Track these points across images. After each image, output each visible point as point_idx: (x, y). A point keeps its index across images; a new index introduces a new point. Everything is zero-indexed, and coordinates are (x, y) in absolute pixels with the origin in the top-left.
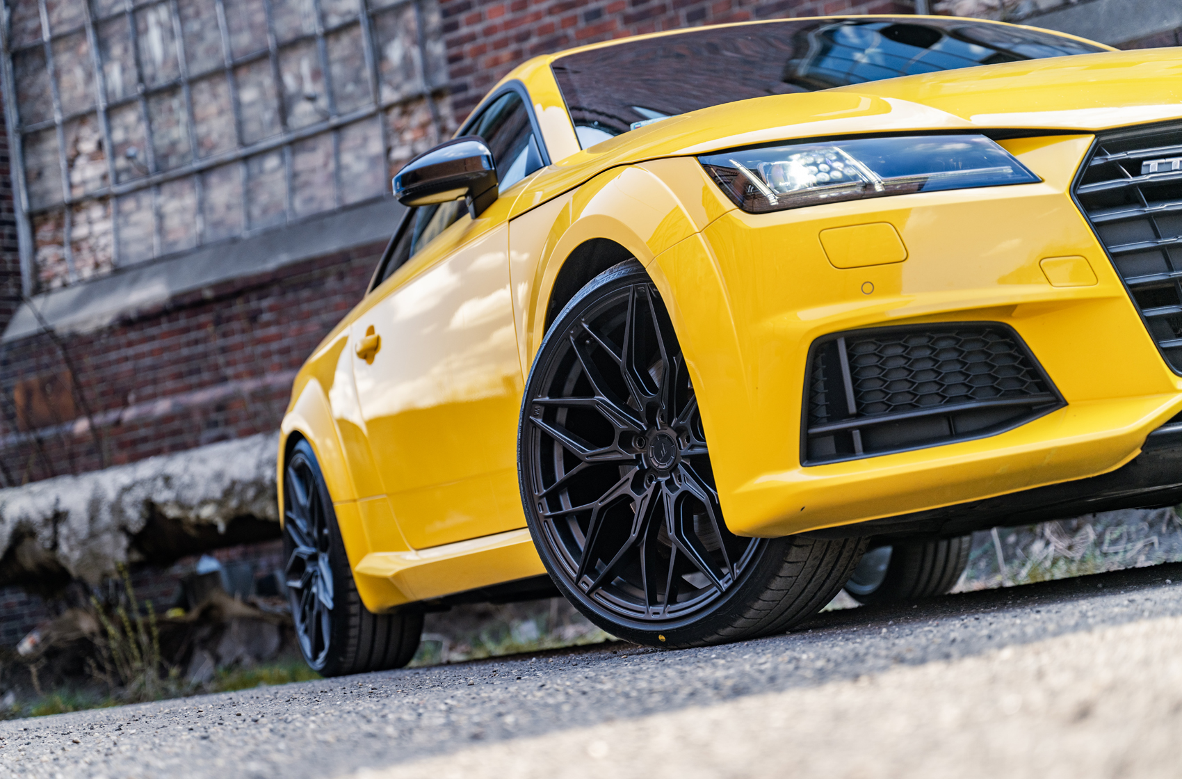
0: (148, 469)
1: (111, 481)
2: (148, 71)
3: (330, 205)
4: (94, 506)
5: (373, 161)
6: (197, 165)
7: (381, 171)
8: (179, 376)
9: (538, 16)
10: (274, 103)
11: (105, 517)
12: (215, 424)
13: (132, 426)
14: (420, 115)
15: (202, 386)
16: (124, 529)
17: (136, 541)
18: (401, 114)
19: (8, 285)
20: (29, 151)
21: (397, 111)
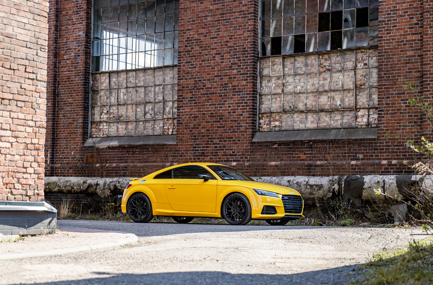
0: (115, 179)
1: (108, 180)
2: (119, 100)
3: (151, 134)
4: (105, 184)
5: (160, 127)
6: (126, 120)
7: (162, 130)
8: (118, 160)
9: (194, 112)
10: (143, 112)
11: (107, 186)
12: (124, 170)
13: (107, 167)
14: (170, 121)
15: (122, 162)
16: (110, 189)
17: (112, 191)
18: (167, 120)
19: (85, 135)
20: (93, 109)
21: (166, 120)
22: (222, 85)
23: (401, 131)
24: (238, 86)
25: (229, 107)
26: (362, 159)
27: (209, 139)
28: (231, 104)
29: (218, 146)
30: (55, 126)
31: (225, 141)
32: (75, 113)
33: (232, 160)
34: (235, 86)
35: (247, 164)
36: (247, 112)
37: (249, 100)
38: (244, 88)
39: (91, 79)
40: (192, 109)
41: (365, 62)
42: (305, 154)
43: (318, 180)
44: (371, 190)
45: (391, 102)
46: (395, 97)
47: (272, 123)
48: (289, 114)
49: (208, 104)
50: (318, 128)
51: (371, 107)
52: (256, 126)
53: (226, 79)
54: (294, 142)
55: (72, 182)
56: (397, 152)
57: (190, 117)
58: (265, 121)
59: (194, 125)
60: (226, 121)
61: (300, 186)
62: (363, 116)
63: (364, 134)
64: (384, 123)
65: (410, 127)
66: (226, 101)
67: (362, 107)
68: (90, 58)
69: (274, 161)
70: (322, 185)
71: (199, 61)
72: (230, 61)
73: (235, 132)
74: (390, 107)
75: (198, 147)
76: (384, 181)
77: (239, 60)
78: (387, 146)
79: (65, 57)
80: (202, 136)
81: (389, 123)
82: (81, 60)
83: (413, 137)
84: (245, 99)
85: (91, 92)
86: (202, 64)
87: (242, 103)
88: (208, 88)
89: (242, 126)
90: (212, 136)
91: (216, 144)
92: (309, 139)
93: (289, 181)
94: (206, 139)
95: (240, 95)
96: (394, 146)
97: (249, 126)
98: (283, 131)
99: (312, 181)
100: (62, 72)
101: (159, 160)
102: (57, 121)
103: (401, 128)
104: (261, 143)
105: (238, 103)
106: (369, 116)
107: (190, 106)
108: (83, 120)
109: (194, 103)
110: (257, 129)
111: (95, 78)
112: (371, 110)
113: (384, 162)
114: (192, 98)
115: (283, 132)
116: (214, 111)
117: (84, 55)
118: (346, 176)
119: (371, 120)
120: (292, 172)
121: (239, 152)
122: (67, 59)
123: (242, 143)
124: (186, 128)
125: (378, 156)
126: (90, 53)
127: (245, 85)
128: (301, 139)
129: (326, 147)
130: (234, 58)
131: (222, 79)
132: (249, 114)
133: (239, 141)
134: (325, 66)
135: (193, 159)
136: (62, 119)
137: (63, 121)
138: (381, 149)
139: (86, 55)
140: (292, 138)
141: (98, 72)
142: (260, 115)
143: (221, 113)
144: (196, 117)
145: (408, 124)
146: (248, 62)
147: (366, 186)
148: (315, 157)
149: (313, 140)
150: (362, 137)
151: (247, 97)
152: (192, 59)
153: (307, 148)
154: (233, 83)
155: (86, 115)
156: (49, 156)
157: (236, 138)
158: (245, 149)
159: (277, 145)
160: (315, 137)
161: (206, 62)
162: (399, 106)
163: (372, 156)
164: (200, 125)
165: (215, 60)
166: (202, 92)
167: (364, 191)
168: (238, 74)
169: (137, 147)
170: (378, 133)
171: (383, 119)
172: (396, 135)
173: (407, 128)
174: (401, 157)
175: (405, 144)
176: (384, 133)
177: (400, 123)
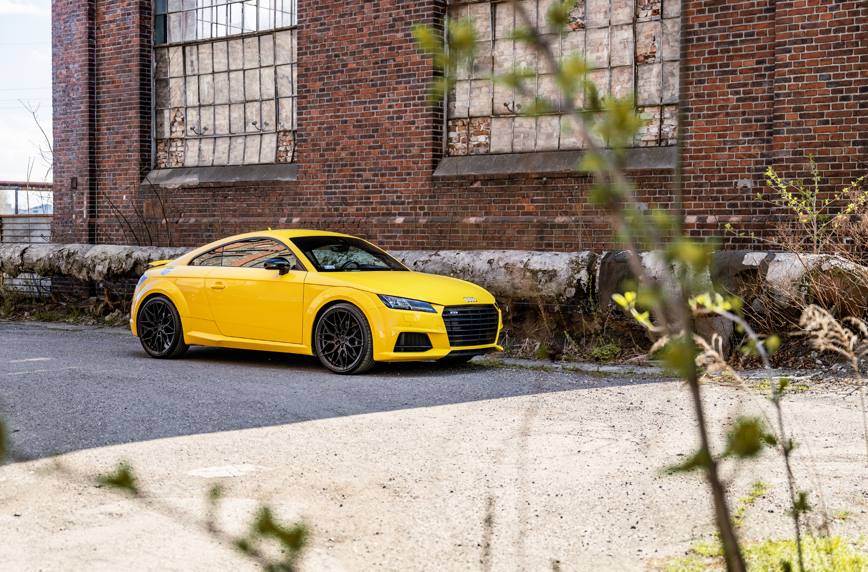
2: (202, 97)
3: (256, 162)
5: (272, 149)
6: (214, 136)
7: (275, 153)
8: (200, 211)
9: (327, 117)
10: (242, 120)
12: (209, 231)
13: (181, 225)
14: (289, 137)
15: (205, 216)
18: (284, 135)
19: (146, 164)
20: (158, 116)
21: (282, 133)
22: (377, 63)
23: (727, 153)
24: (406, 64)
25: (390, 107)
26: (645, 213)
27: (353, 170)
28: (393, 101)
29: (371, 184)
30: (94, 148)
31: (383, 175)
32: (127, 123)
33: (397, 212)
34: (400, 65)
35: (423, 221)
36: (423, 116)
37: (426, 92)
38: (418, 69)
39: (153, 58)
40: (323, 112)
41: (654, 8)
42: (533, 201)
43: (548, 261)
45: (706, 92)
46: (714, 81)
47: (473, 138)
48: (504, 120)
49: (352, 101)
50: (561, 148)
51: (667, 102)
52: (441, 145)
53: (384, 51)
54: (512, 178)
55: (109, 255)
56: (717, 199)
57: (319, 129)
58: (459, 135)
59: (327, 144)
60: (383, 135)
61: (511, 272)
62: (649, 122)
63: (650, 159)
64: (691, 137)
65: (746, 145)
66: (383, 96)
67: (647, 103)
68: (150, 19)
69: (473, 216)
70: (555, 271)
71: (335, 17)
72: (391, 15)
73: (401, 157)
74: (704, 102)
75: (336, 188)
77: (407, 13)
78: (696, 185)
79: (108, 17)
80: (343, 165)
81: (702, 137)
82: (134, 22)
83: (752, 166)
84: (419, 90)
85: (153, 83)
86: (340, 22)
87: (414, 99)
88: (352, 70)
89: (414, 145)
90: (359, 165)
91: (367, 181)
92: (540, 171)
93: (490, 262)
94: (348, 171)
95: (409, 83)
96: (713, 185)
97: (427, 145)
98: (492, 154)
99: (536, 262)
100: (104, 46)
101: (267, 211)
102: (98, 139)
103: (727, 147)
104: (449, 178)
105: (407, 99)
106: (662, 121)
107: (321, 107)
108: (141, 136)
109: (327, 101)
110: (444, 150)
111: (162, 56)
112: (666, 109)
113: (691, 219)
114: (323, 90)
115: (492, 156)
116: (363, 115)
117: (137, 12)
118: (605, 253)
119: (667, 130)
120: (508, 237)
121: (408, 198)
122: (111, 22)
123: (414, 180)
124: (313, 151)
125: (678, 206)
126: (150, 9)
127: (419, 63)
128: (524, 171)
129: (573, 188)
130: (398, 8)
131: (377, 50)
132: (427, 122)
133: (409, 174)
134: (575, 19)
135: (326, 210)
136: (106, 134)
137: (107, 139)
138: (684, 192)
139: (141, 13)
140: (508, 169)
141: (165, 45)
142: (450, 123)
143: (376, 119)
144: (330, 128)
145: (741, 138)
146: (423, 15)
148: (552, 207)
149: (548, 173)
150: (646, 167)
151: (422, 87)
152: (322, 13)
153: (538, 189)
154: (397, 59)
155: (145, 127)
156: (85, 203)
157: (402, 169)
158: (421, 191)
159: (479, 182)
160: (552, 167)
161: (347, 18)
162: (723, 99)
163: (666, 206)
164: (338, 144)
165: (363, 13)
166: (342, 77)
168: (406, 41)
169: (229, 187)
170: (680, 158)
171: (689, 128)
172: (716, 161)
173: (740, 146)
174: (727, 208)
175: (736, 180)
176: (691, 158)
177: (725, 136)
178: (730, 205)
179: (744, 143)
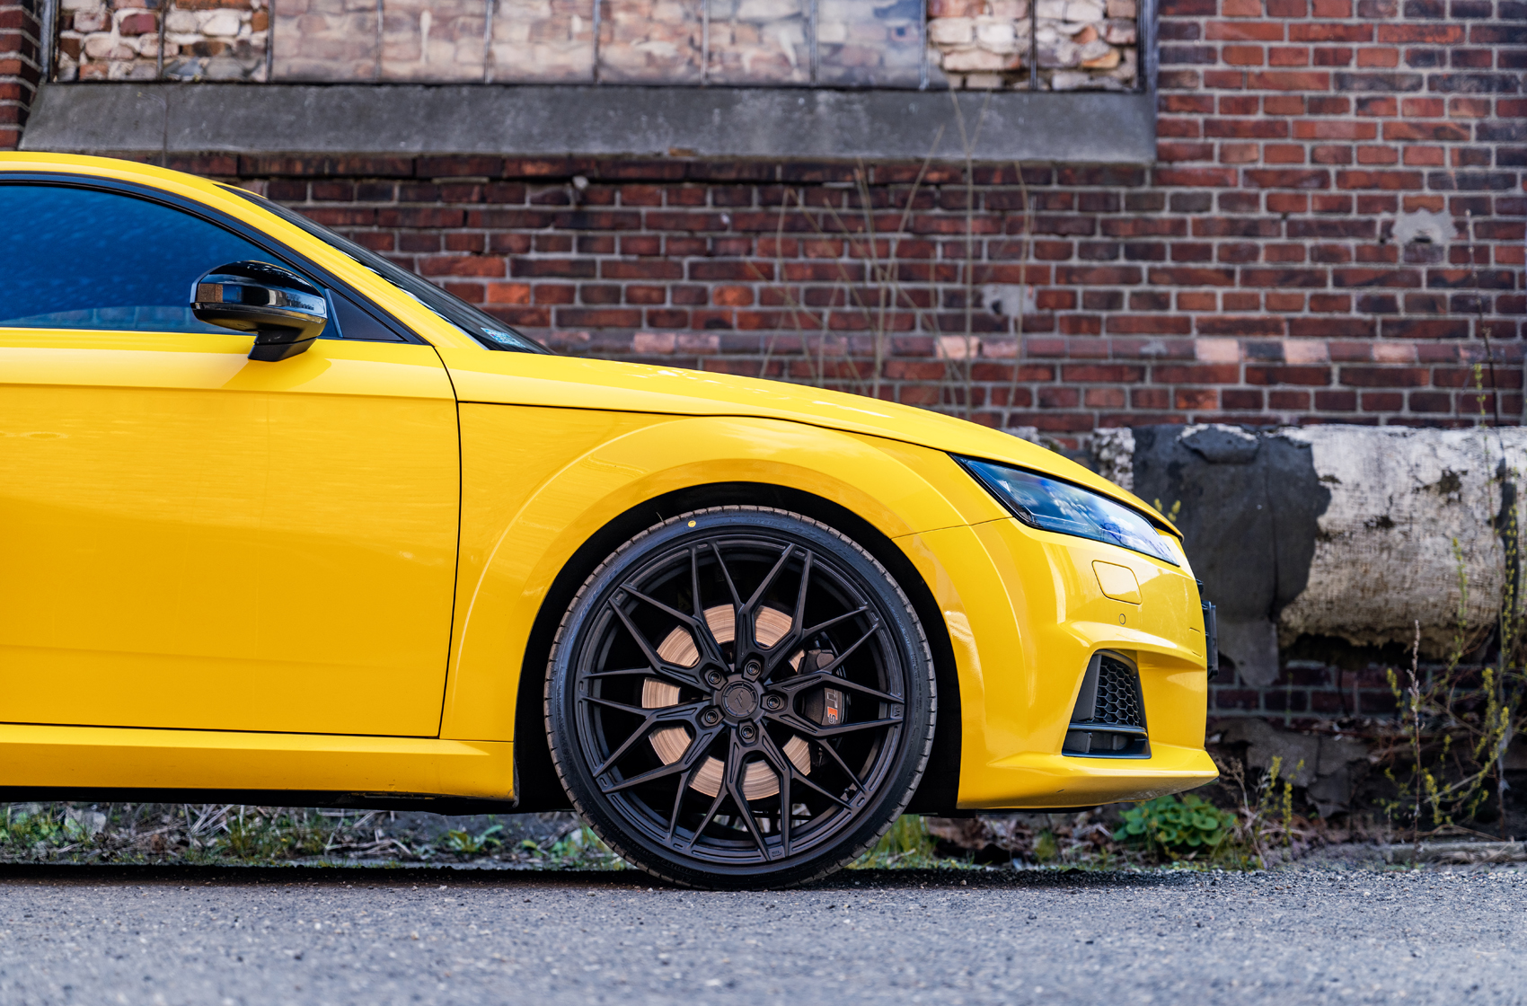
26: (1028, 325)
42: (520, 269)
44: (1385, 547)
47: (178, 20)
50: (605, 75)
52: (35, 30)
54: (419, 173)
56: (1315, 279)
62: (976, 4)
63: (1024, 132)
64: (1209, 55)
65: (1424, 93)
76: (1502, 472)
78: (1232, 228)
81: (1253, 56)
83: (1450, 169)
92: (561, 149)
96: (1296, 230)
98: (284, 84)
103: (1352, 97)
110: (45, 53)
113: (1220, 351)
119: (1050, 36)
125: (1161, 302)
128: (483, 148)
129: (711, 222)
138: (1181, 252)
140: (398, 137)
145: (1403, 68)
147: (1340, 512)
148: (613, 294)
149: (598, 161)
150: (1023, 155)
153: (546, 220)
160: (606, 140)
163: (1113, 301)
167: (1326, 553)
170: (1161, 129)
171: (1202, 20)
172: (1308, 146)
173: (1400, 96)
174: (1355, 314)
175: (1386, 216)
176: (1212, 128)
177: (1342, 58)
178: (1367, 304)
179: (1416, 87)
